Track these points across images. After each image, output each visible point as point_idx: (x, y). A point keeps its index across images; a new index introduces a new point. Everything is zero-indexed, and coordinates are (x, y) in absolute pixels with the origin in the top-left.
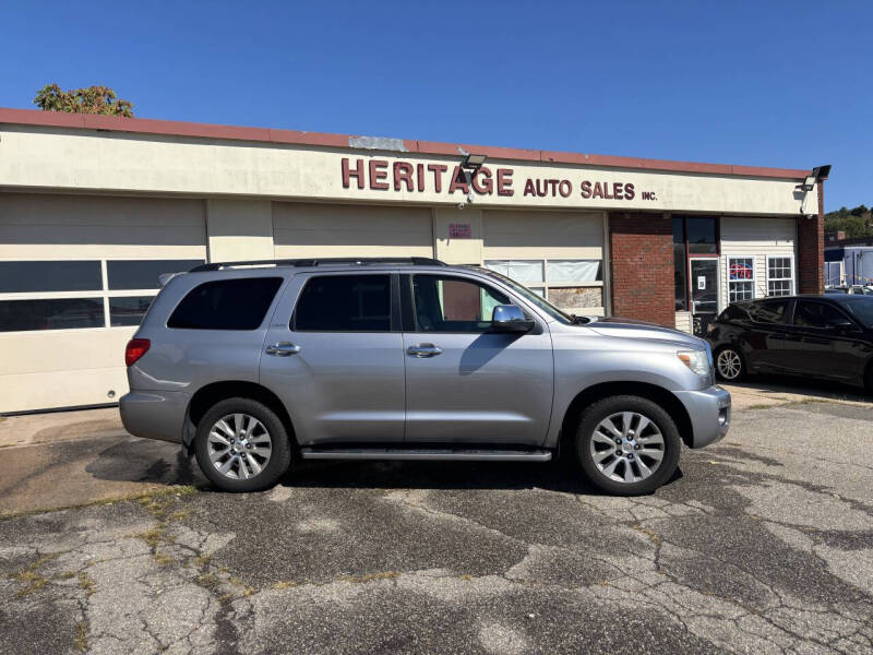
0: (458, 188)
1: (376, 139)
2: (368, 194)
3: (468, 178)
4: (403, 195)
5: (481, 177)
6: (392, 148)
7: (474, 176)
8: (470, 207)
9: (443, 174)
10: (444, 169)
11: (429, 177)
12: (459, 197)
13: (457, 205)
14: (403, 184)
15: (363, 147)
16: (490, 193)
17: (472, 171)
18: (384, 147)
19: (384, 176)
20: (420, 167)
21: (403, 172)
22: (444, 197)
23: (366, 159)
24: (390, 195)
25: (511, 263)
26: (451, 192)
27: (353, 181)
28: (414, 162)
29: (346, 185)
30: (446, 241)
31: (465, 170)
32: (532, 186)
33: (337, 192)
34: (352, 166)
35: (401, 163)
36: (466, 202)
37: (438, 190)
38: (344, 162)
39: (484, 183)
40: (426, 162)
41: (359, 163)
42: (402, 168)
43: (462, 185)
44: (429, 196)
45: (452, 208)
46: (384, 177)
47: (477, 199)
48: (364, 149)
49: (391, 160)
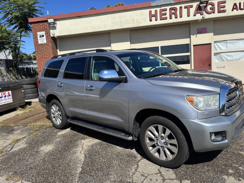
0: (197, 13)
2: (159, 22)
3: (203, 8)
4: (174, 20)
5: (209, 7)
6: (168, 3)
7: (206, 7)
8: (204, 21)
9: (191, 9)
10: (192, 7)
11: (185, 11)
12: (199, 17)
13: (198, 20)
14: (173, 16)
15: (157, 5)
16: (214, 13)
17: (205, 5)
20: (181, 8)
21: (173, 11)
22: (192, 18)
23: (158, 9)
24: (168, 21)
25: (228, 41)
26: (195, 15)
27: (153, 18)
28: (178, 7)
29: (151, 20)
30: (195, 35)
31: (201, 5)
32: (236, 6)
33: (147, 23)
34: (153, 13)
35: (172, 8)
36: (202, 18)
37: (188, 16)
38: (150, 12)
39: (211, 9)
40: (183, 6)
41: (156, 11)
42: (173, 10)
43: (200, 12)
44: (185, 18)
45: (196, 22)
46: (166, 15)
47: (207, 16)
48: (157, 6)
49: (168, 8)
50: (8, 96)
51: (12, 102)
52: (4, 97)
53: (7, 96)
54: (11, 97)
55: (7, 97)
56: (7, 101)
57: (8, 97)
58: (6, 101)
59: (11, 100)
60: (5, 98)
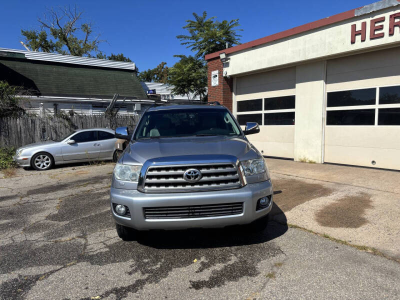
1: (375, 4)
2: (369, 43)
6: (387, 6)
14: (397, 29)
15: (365, 13)
18: (380, 8)
19: (381, 28)
23: (368, 21)
27: (358, 38)
29: (353, 42)
33: (347, 47)
34: (359, 28)
35: (395, 15)
38: (354, 27)
41: (364, 24)
42: (396, 18)
49: (387, 15)
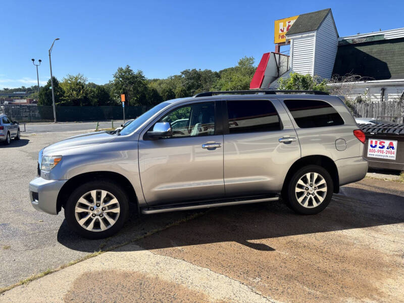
50: (388, 148)
51: (394, 159)
52: (380, 147)
53: (386, 147)
54: (395, 151)
55: (385, 150)
56: (384, 154)
57: (388, 150)
58: (381, 154)
59: (395, 155)
60: (382, 149)
